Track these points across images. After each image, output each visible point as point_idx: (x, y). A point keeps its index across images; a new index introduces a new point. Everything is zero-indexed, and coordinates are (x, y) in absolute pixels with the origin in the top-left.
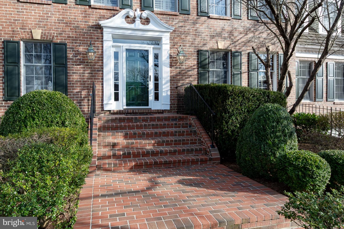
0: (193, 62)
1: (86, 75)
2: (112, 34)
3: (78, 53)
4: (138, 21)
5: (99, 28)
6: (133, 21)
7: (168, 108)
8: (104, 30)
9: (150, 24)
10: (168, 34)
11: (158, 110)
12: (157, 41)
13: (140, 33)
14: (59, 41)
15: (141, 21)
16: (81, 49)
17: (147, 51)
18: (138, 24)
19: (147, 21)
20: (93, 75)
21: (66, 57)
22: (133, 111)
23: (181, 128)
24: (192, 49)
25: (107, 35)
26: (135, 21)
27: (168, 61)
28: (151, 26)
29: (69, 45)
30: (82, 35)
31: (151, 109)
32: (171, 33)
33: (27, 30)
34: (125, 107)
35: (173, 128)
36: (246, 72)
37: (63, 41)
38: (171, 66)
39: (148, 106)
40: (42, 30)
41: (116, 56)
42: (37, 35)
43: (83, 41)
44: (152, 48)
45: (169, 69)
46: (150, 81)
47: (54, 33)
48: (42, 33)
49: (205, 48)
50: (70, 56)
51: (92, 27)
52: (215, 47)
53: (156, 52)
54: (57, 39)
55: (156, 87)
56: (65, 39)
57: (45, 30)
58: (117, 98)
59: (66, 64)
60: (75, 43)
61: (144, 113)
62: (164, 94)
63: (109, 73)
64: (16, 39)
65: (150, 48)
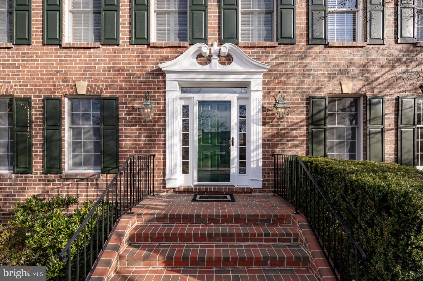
1: (143, 138)
2: (178, 81)
3: (132, 110)
4: (215, 61)
5: (160, 73)
6: (208, 61)
7: (259, 185)
8: (168, 75)
9: (233, 63)
10: (261, 76)
11: (244, 189)
12: (243, 86)
13: (216, 78)
14: (108, 94)
15: (220, 60)
16: (136, 104)
17: (229, 102)
18: (215, 64)
19: (228, 59)
20: (152, 138)
21: (117, 115)
22: (207, 189)
23: (278, 242)
24: (297, 97)
25: (172, 84)
26: (211, 61)
27: (260, 116)
28: (234, 66)
29: (122, 100)
30: (138, 85)
31: (233, 186)
32: (264, 74)
33: (71, 83)
34: (196, 183)
35: (262, 242)
36: (391, 129)
37: (114, 94)
38: (264, 123)
39: (229, 181)
40: (89, 82)
41: (186, 110)
42: (82, 88)
43: (140, 93)
44: (236, 98)
45: (261, 128)
46: (233, 145)
47: (103, 85)
48: (88, 85)
49: (319, 94)
50: (122, 114)
51: (152, 73)
52: (338, 91)
53: (243, 103)
54: (106, 93)
55: (242, 155)
56: (116, 93)
57: (92, 81)
58: (185, 169)
59: (117, 126)
60: (130, 96)
61: (223, 192)
62: (253, 165)
63: (174, 134)
64: (57, 95)
65: (233, 98)
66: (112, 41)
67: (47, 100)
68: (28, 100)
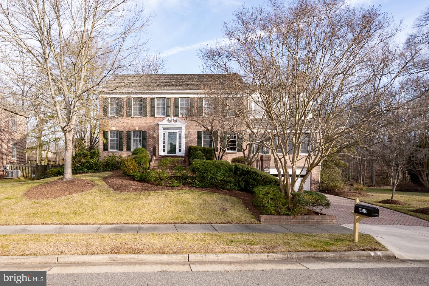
0: (195, 136)
1: (153, 142)
3: (150, 134)
4: (172, 121)
5: (158, 125)
6: (171, 121)
7: (184, 155)
8: (160, 125)
10: (185, 126)
11: (180, 156)
12: (180, 128)
13: (173, 126)
14: (144, 130)
15: (174, 121)
16: (151, 133)
17: (176, 133)
18: (173, 123)
19: (176, 121)
20: (155, 142)
21: (146, 136)
22: (169, 156)
24: (195, 131)
25: (161, 128)
27: (185, 136)
28: (177, 123)
29: (148, 132)
30: (152, 128)
33: (134, 127)
34: (167, 154)
38: (186, 138)
39: (176, 154)
40: (139, 127)
41: (164, 134)
42: (137, 129)
43: (152, 130)
45: (184, 140)
47: (142, 128)
49: (200, 131)
51: (155, 125)
53: (180, 132)
55: (180, 146)
56: (146, 130)
58: (164, 151)
59: (146, 139)
61: (174, 157)
62: (183, 150)
63: (161, 141)
64: (130, 130)
65: (177, 131)
66: (145, 116)
67: (127, 132)
68: (123, 132)
